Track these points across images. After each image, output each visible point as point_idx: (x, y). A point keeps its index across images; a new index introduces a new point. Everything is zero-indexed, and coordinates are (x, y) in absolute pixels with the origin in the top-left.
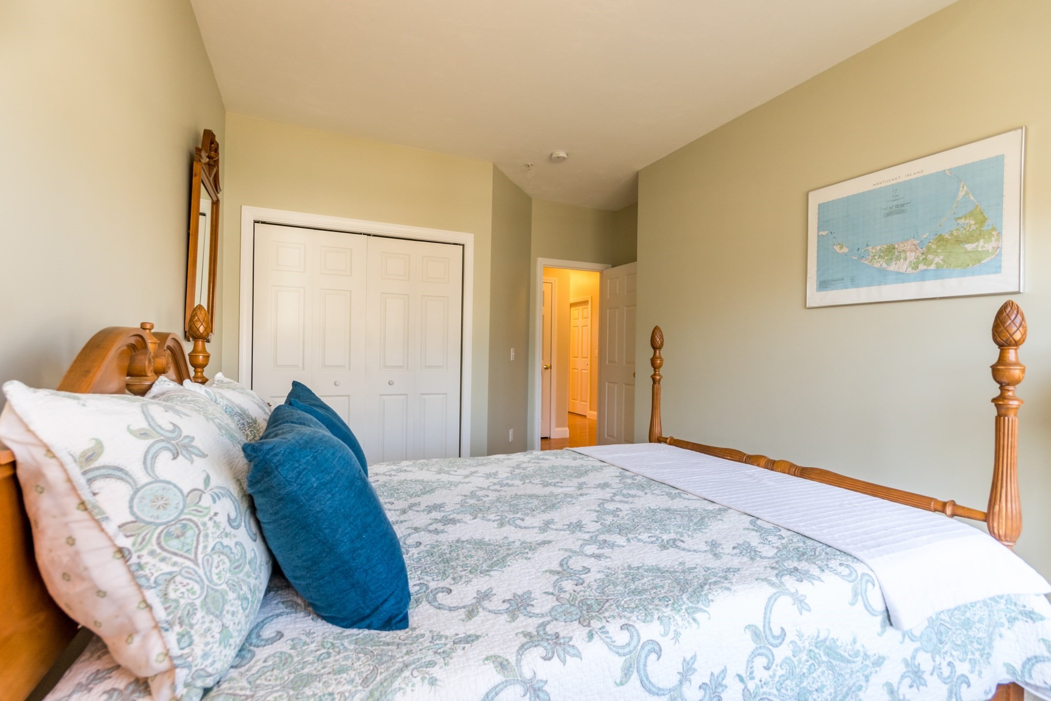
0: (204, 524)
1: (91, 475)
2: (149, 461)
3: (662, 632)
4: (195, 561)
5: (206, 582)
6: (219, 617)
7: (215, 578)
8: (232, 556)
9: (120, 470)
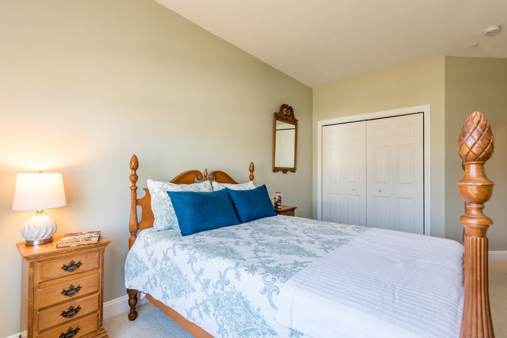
0: (164, 204)
1: (152, 193)
2: (159, 192)
3: (199, 257)
4: (160, 209)
5: (161, 214)
6: (161, 220)
7: (162, 213)
8: (167, 211)
9: (155, 193)
